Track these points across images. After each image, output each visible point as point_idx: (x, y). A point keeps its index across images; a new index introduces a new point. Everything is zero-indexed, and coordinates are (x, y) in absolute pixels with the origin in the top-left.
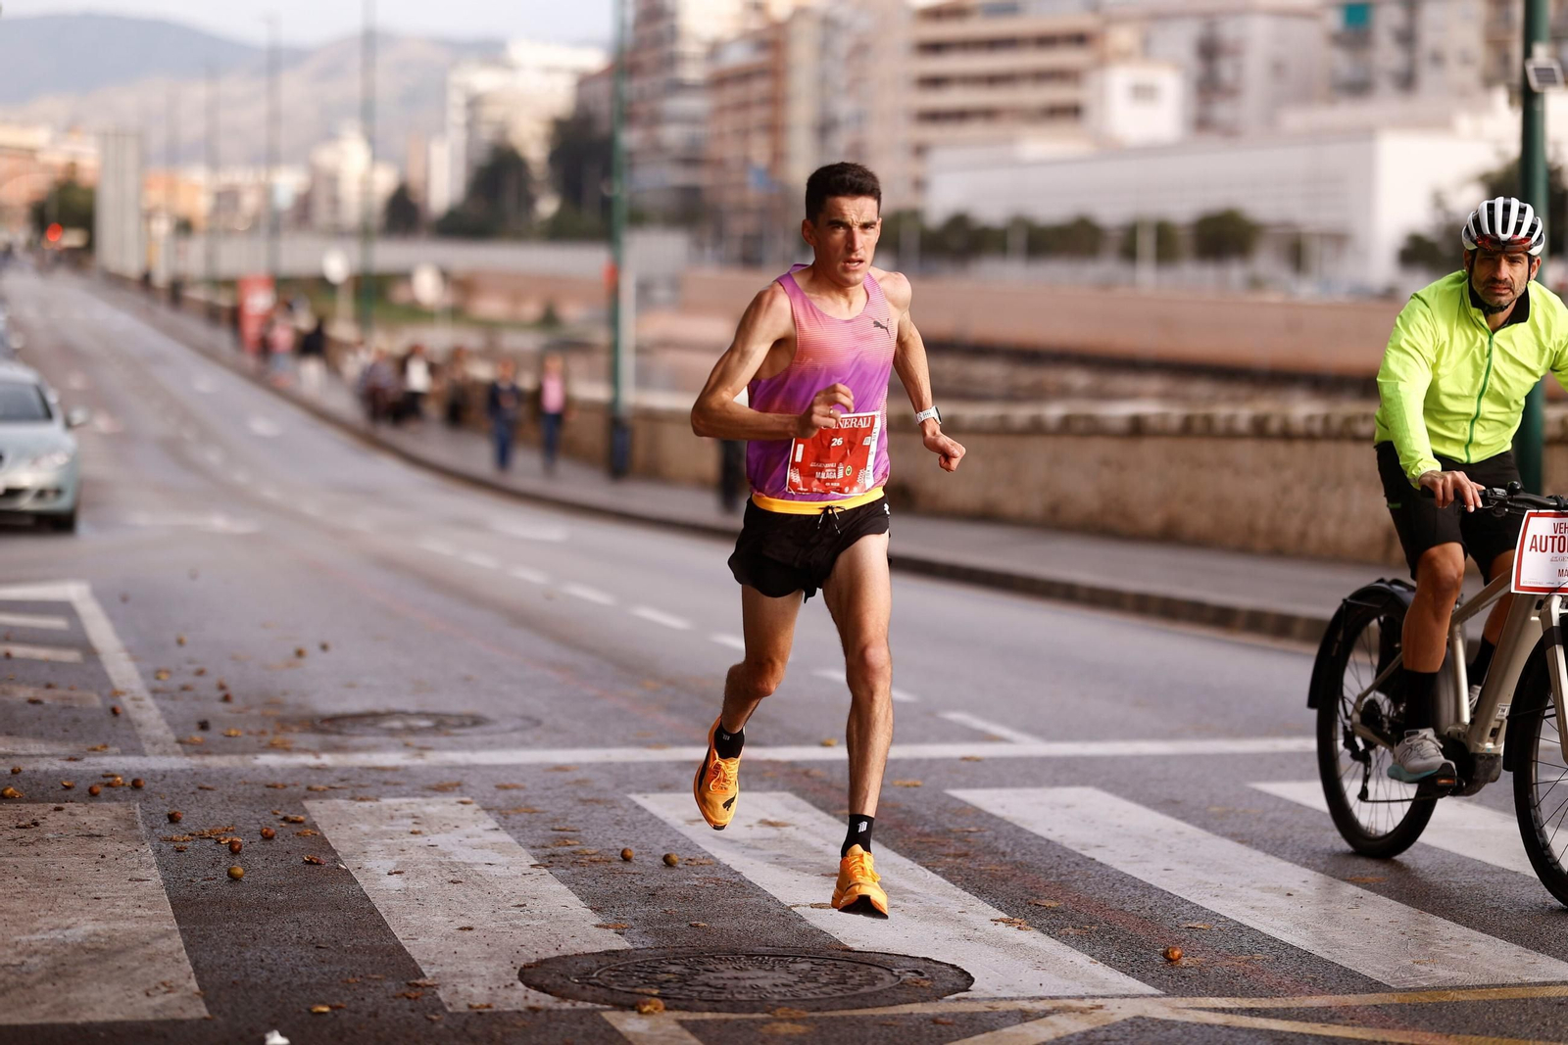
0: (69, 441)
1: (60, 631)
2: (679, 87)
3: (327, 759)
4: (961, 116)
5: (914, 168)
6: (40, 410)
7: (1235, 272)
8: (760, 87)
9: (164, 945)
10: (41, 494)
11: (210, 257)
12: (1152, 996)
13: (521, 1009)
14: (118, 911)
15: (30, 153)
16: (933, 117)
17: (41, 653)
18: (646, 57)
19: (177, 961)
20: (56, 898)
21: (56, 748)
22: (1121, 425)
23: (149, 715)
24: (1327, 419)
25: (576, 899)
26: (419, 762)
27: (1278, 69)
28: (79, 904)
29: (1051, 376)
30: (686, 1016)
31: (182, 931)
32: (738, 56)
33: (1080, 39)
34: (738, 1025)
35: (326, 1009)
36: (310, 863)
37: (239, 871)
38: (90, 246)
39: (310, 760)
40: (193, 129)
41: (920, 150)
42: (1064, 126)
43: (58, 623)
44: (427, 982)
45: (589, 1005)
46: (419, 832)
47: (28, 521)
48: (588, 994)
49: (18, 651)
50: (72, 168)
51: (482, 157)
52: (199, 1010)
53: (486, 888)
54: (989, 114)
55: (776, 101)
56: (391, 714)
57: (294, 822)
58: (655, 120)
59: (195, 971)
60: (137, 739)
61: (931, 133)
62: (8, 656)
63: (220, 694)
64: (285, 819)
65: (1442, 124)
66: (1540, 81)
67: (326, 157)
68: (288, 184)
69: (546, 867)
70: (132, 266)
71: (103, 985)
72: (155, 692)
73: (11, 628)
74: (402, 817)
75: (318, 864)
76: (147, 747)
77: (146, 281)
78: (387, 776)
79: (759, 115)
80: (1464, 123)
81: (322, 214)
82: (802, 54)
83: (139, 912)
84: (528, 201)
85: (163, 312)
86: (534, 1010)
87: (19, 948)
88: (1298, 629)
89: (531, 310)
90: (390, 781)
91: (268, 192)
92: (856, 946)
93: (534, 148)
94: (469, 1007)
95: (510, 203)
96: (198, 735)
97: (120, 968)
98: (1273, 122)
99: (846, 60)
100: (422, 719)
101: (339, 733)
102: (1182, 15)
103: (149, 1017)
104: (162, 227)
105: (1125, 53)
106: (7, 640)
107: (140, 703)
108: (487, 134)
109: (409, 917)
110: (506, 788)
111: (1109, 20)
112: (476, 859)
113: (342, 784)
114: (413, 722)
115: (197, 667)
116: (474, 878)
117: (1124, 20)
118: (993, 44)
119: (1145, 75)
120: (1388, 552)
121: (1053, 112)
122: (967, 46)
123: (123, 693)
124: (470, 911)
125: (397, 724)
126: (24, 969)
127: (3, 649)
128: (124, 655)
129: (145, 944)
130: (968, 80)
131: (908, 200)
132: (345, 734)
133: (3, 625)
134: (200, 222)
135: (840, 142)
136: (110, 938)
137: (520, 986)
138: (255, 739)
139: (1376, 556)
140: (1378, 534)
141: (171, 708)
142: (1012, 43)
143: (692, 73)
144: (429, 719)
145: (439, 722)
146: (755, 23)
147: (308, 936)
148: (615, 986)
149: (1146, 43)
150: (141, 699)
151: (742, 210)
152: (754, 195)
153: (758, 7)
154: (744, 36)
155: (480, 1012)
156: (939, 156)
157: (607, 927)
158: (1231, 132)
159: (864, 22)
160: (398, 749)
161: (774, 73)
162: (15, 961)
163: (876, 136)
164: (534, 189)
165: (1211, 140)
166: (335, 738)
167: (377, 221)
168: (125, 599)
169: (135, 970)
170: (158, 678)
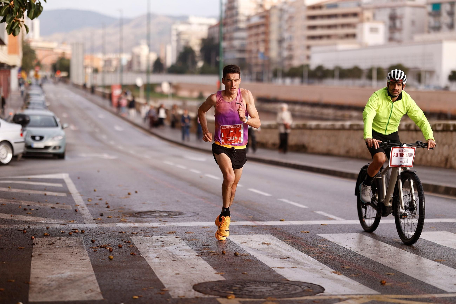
0: (63, 132)
1: (60, 187)
2: (238, 29)
3: (137, 225)
4: (320, 37)
5: (307, 52)
6: (54, 124)
8: (262, 29)
9: (90, 278)
10: (55, 148)
11: (103, 79)
13: (194, 297)
14: (77, 268)
15: (52, 49)
16: (313, 38)
17: (55, 194)
18: (229, 21)
19: (94, 283)
20: (59, 265)
21: (59, 221)
23: (86, 212)
25: (209, 265)
26: (164, 225)
27: (413, 23)
28: (66, 266)
30: (241, 300)
31: (96, 275)
32: (255, 20)
33: (355, 15)
34: (256, 302)
35: (137, 297)
36: (132, 255)
37: (112, 257)
38: (69, 77)
39: (132, 225)
40: (98, 42)
41: (308, 47)
42: (351, 40)
43: (60, 185)
44: (166, 289)
45: (213, 296)
46: (164, 246)
47: (51, 156)
48: (213, 293)
49: (48, 193)
50: (64, 53)
51: (181, 50)
52: (101, 297)
53: (183, 262)
54: (329, 37)
55: (266, 33)
56: (155, 212)
57: (128, 243)
58: (231, 39)
59: (99, 286)
60: (83, 219)
61: (311, 42)
62: (45, 195)
63: (106, 206)
64: (125, 242)
67: (136, 50)
68: (125, 58)
69: (200, 256)
70: (81, 82)
71: (73, 290)
72: (87, 205)
73: (46, 187)
74: (159, 241)
75: (135, 255)
76: (85, 221)
77: (84, 86)
78: (154, 229)
79: (262, 37)
81: (135, 67)
82: (274, 19)
83: (83, 269)
84: (195, 63)
85: (90, 96)
86: (197, 298)
87: (49, 279)
89: (196, 94)
90: (155, 231)
91: (120, 60)
92: (291, 280)
93: (197, 48)
94: (179, 296)
95: (189, 63)
96: (100, 218)
97: (78, 285)
98: (412, 38)
99: (287, 21)
100: (164, 213)
101: (141, 217)
102: (385, 7)
103: (86, 299)
104: (89, 71)
105: (368, 19)
106: (45, 190)
107: (83, 208)
108: (183, 43)
109: (161, 271)
110: (189, 233)
111: (364, 9)
112: (180, 254)
113: (141, 232)
114: (162, 214)
115: (99, 198)
116: (180, 259)
117: (368, 9)
118: (329, 16)
119: (374, 25)
120: (446, 164)
121: (347, 36)
122: (322, 17)
123: (78, 205)
124: (178, 269)
125: (157, 214)
126: (50, 285)
127: (44, 193)
128: (79, 194)
129: (85, 278)
130: (322, 27)
131: (305, 62)
132: (142, 217)
133: (44, 186)
134: (100, 69)
135: (285, 45)
136: (75, 276)
137: (193, 291)
138: (116, 219)
139: (443, 165)
140: (443, 159)
141: (92, 210)
142: (335, 16)
143: (242, 25)
144: (166, 213)
145: (170, 214)
146: (260, 10)
147: (132, 276)
148: (221, 291)
149: (374, 16)
150: (84, 207)
151: (257, 65)
152: (260, 60)
153: (261, 6)
154: (257, 14)
155: (181, 299)
156: (314, 49)
157: (218, 274)
158: (399, 41)
159: (292, 10)
160: (158, 222)
161: (266, 25)
162: (48, 283)
163: (296, 43)
164: (197, 59)
165: (394, 43)
166: (139, 219)
167: (151, 68)
168: (79, 178)
169: (82, 285)
170: (88, 201)
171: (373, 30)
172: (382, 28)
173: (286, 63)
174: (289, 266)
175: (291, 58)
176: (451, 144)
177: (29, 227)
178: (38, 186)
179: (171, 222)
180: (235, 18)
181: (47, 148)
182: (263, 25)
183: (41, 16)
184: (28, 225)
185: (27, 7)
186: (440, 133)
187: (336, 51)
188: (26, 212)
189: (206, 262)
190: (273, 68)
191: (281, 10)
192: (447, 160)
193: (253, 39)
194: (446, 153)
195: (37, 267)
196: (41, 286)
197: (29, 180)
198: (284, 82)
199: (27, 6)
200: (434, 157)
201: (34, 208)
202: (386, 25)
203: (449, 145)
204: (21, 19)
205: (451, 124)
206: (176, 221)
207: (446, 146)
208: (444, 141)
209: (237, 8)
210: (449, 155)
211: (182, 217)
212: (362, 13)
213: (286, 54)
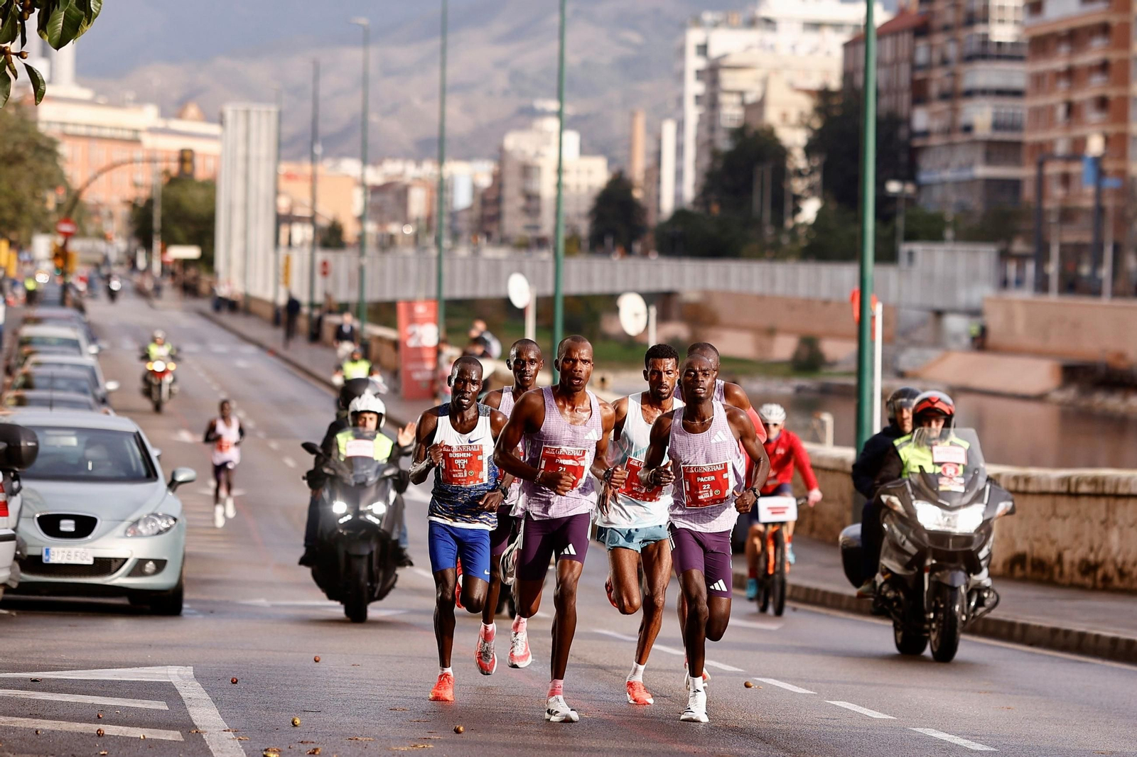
0: (173, 503)
1: (160, 712)
8: (1093, 51)
17: (138, 733)
18: (942, 12)
32: (1064, 11)
43: (158, 705)
49: (110, 730)
55: (1117, 70)
62: (100, 734)
68: (467, 178)
73: (103, 708)
84: (784, 203)
89: (784, 348)
93: (793, 135)
95: (760, 202)
106: (98, 719)
115: (312, 747)
127: (93, 728)
128: (231, 735)
133: (94, 705)
134: (350, 230)
143: (1003, 31)
151: (1068, 214)
152: (1085, 194)
161: (1116, 32)
164: (797, 185)
167: (583, 225)
168: (234, 681)
170: (266, 756)
178: (68, 705)
181: (104, 565)
182: (1103, 30)
183: (89, 32)
204: (14, 47)
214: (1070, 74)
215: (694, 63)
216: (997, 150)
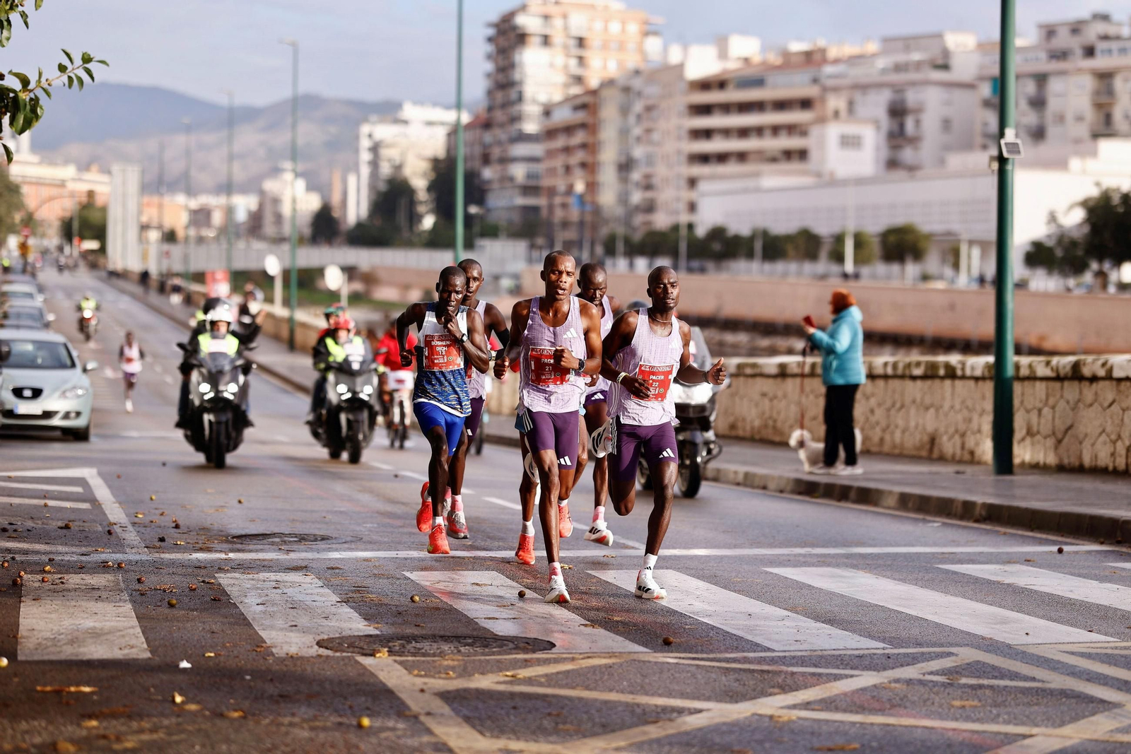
0: (85, 380)
1: (78, 493)
2: (523, 138)
3: (231, 555)
4: (722, 158)
5: (687, 195)
6: (69, 362)
7: (912, 269)
8: (579, 137)
9: (131, 631)
10: (67, 416)
11: (186, 258)
12: (646, 652)
13: (314, 655)
14: (107, 618)
15: (62, 184)
16: (704, 159)
17: (65, 503)
18: (499, 116)
19: (137, 637)
20: (73, 613)
21: (74, 549)
22: (774, 371)
23: (131, 536)
24: (895, 366)
25: (357, 615)
26: (286, 557)
27: (946, 124)
28: (86, 615)
29: (781, 342)
30: (398, 658)
31: (141, 627)
32: (563, 116)
33: (806, 104)
34: (424, 661)
35: (212, 655)
36: (215, 600)
37: (174, 602)
38: (103, 250)
39: (223, 556)
40: (176, 166)
41: (692, 182)
42: (795, 165)
43: (79, 489)
44: (268, 645)
45: (349, 654)
46: (279, 588)
47: (58, 433)
48: (351, 649)
49: (51, 503)
50: (91, 194)
51: (382, 187)
52: (148, 655)
53: (309, 611)
54: (742, 156)
55: (590, 147)
56: (273, 535)
57: (208, 583)
58: (505, 160)
59: (146, 641)
60: (122, 546)
61: (698, 170)
62: (46, 505)
63: (174, 525)
64: (203, 582)
65: (1060, 164)
66: (1008, 152)
67: (270, 186)
68: (244, 205)
69: (345, 602)
70: (135, 266)
71: (98, 646)
72: (134, 524)
73: (47, 491)
74: (270, 581)
75: (219, 600)
76: (128, 550)
78: (266, 563)
79: (579, 156)
80: (1075, 163)
81: (269, 229)
82: (609, 113)
83: (118, 619)
84: (414, 218)
86: (320, 656)
87: (54, 632)
88: (853, 495)
89: (416, 295)
90: (266, 566)
91: (230, 211)
92: (500, 634)
93: (420, 182)
94: (287, 654)
95: (402, 218)
96: (158, 544)
97: (107, 640)
98: (942, 162)
99: (639, 117)
100: (292, 537)
101: (242, 544)
102: (879, 86)
103: (121, 657)
104: (154, 235)
105: (836, 114)
106: (45, 497)
107: (125, 529)
108: (386, 170)
109: (264, 622)
110: (333, 569)
111: (825, 89)
112: (307, 599)
113: (239, 567)
114: (286, 539)
115: (161, 511)
116: (304, 606)
117: (836, 89)
118: (744, 107)
119: (851, 129)
120: (931, 450)
121: (788, 155)
122: (726, 108)
123: (115, 524)
124: (298, 619)
125: (277, 540)
126: (56, 640)
127: (42, 502)
128: (116, 505)
129: (120, 631)
130: (726, 132)
131: (684, 218)
132: (245, 544)
133: (42, 490)
134: (180, 233)
135: (636, 176)
136: (102, 629)
137: (316, 647)
138: (192, 546)
139: (924, 453)
140: (926, 438)
141: (143, 531)
142: (757, 106)
143: (530, 127)
144: (296, 537)
145: (302, 538)
146: (576, 90)
147: (208, 628)
148: (365, 647)
149: (851, 105)
150: (126, 527)
151: (565, 224)
152: (574, 214)
153: (579, 80)
154: (567, 100)
155: (292, 657)
156: (703, 186)
157: (370, 626)
158: (912, 169)
159: (653, 91)
160: (275, 551)
161: (590, 127)
162: (53, 637)
163: (661, 171)
164: (421, 209)
165: (900, 174)
166: (239, 546)
167: (307, 231)
168: (119, 477)
169: (115, 640)
170: (136, 516)
171: (850, 142)
172: (872, 138)
173: (639, 219)
174: (506, 616)
175: (650, 208)
176: (941, 407)
177: (13, 559)
178: (28, 490)
179: (302, 551)
180: (515, 109)
181: (48, 415)
182: (583, 126)
183: (37, 126)
184: (12, 555)
185: (9, 109)
186: (919, 383)
187: (758, 190)
188: (7, 534)
189: (352, 610)
190: (604, 231)
191: (627, 90)
192: (933, 440)
193: (558, 162)
194: (930, 428)
195: (31, 616)
196: (40, 640)
197: (9, 479)
198: (631, 265)
199: (10, 104)
200: (907, 434)
201: (22, 528)
202: (878, 128)
203: (937, 410)
205: (941, 362)
206: (312, 550)
207: (932, 411)
208: (928, 401)
209: (520, 83)
210: (936, 430)
211: (327, 544)
212: (823, 100)
213: (637, 197)
214: (567, 150)
215: (365, 143)
216: (529, 190)
